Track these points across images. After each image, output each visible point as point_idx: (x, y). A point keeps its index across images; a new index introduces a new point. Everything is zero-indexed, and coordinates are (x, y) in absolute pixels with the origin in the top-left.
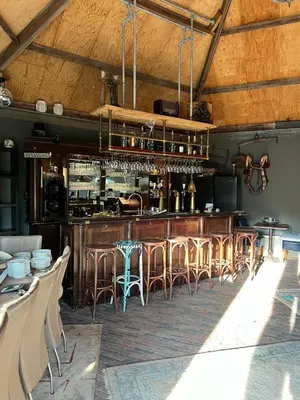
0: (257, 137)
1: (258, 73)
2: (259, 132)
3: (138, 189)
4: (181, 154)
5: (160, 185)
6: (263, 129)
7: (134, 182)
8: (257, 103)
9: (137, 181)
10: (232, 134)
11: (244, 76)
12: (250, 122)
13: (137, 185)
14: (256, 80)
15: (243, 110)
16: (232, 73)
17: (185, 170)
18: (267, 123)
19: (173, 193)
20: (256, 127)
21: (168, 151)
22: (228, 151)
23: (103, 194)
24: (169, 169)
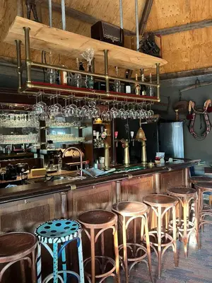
0: (197, 82)
1: (203, 10)
2: (200, 77)
3: (81, 140)
4: (128, 95)
5: (104, 134)
6: (203, 73)
7: (77, 132)
8: (199, 46)
9: (80, 131)
10: (173, 80)
11: (188, 15)
12: (189, 67)
13: (80, 135)
14: (200, 19)
15: (183, 54)
16: (176, 12)
17: (133, 114)
18: (207, 68)
19: (120, 144)
20: (196, 73)
21: (112, 90)
22: (169, 97)
23: (43, 147)
24: (115, 114)
